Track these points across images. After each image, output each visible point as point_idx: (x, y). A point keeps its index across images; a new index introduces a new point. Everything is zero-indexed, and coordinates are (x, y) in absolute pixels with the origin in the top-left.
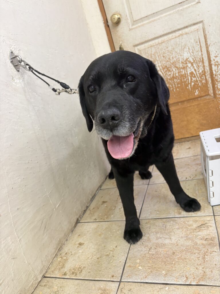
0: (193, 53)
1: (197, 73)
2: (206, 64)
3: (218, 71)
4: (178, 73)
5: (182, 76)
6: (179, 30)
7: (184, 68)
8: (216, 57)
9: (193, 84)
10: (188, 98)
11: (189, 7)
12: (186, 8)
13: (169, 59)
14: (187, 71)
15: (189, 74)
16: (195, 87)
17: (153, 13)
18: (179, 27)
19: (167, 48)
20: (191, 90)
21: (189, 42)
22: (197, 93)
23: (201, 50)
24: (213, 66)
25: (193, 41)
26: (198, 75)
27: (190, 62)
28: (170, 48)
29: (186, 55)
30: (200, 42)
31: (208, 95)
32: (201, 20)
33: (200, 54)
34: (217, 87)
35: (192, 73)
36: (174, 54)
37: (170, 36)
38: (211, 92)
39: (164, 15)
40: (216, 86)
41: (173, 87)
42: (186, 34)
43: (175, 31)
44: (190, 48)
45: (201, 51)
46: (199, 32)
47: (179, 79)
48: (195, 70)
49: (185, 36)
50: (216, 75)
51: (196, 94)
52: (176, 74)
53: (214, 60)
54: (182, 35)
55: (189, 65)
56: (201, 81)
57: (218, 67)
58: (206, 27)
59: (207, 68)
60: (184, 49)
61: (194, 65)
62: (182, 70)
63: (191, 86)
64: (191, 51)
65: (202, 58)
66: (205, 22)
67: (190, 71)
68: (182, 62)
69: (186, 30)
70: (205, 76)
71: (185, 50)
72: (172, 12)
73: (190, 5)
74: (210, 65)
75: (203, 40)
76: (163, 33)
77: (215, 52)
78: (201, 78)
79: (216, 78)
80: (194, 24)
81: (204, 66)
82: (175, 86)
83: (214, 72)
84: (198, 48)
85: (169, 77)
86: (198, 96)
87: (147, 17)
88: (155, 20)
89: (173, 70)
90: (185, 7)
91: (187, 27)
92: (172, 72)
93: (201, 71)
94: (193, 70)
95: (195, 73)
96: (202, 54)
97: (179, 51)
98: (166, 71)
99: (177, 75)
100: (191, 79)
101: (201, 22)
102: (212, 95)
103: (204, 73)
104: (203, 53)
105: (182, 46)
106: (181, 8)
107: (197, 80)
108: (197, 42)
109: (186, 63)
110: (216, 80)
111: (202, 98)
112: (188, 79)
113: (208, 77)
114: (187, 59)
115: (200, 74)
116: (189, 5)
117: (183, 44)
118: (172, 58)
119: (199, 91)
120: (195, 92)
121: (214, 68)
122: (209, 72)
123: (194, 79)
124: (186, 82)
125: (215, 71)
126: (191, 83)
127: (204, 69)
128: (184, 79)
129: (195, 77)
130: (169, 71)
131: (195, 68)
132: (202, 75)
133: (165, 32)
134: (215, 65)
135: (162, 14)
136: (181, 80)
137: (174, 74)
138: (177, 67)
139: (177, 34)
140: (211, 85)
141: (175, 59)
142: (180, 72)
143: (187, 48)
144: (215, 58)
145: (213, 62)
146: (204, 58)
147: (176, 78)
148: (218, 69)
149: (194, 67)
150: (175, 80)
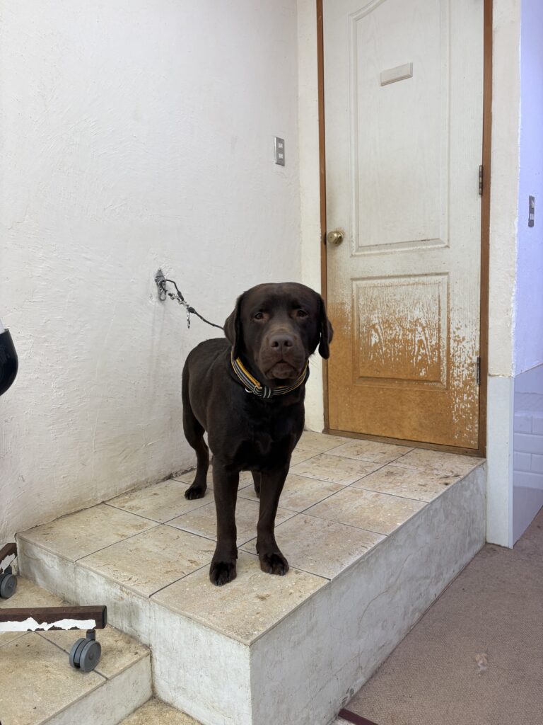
0: (427, 313)
1: (429, 344)
2: (444, 335)
3: (457, 351)
4: (403, 335)
5: (407, 341)
6: (415, 276)
7: (412, 331)
8: (458, 329)
9: (420, 358)
10: (409, 377)
11: (434, 249)
12: (430, 249)
13: (394, 311)
14: (415, 336)
15: (416, 342)
16: (423, 363)
17: (385, 243)
18: (415, 272)
19: (395, 295)
20: (416, 365)
21: (425, 296)
22: (423, 373)
23: (439, 312)
24: (452, 341)
25: (430, 297)
26: (429, 347)
27: (421, 325)
28: (398, 297)
29: (417, 313)
30: (439, 301)
31: (439, 381)
32: (447, 271)
33: (437, 318)
34: (453, 375)
35: (421, 342)
36: (401, 307)
37: (402, 280)
38: (444, 378)
39: (400, 250)
40: (451, 372)
41: (391, 353)
42: (424, 284)
43: (409, 276)
44: (425, 305)
45: (439, 315)
46: (441, 288)
47: (401, 344)
48: (426, 339)
49: (421, 286)
50: (453, 356)
51: (421, 374)
52: (399, 335)
53: (454, 333)
54: (417, 284)
55: (420, 329)
56: (431, 358)
57: (458, 344)
58: (451, 282)
59: (444, 342)
60: (417, 303)
61: (426, 331)
62: (408, 333)
63: (416, 359)
64: (425, 310)
65: (439, 325)
66: (451, 275)
67: (419, 338)
68: (410, 322)
69: (424, 279)
70: (439, 353)
71: (418, 305)
72: (411, 248)
73: (437, 246)
74: (449, 338)
75: (444, 299)
76: (392, 274)
77: (457, 321)
78: (432, 353)
79: (453, 360)
80: (437, 274)
81: (439, 337)
82: (395, 353)
83: (452, 351)
84: (435, 308)
85: (389, 338)
86: (424, 379)
87: (376, 245)
88: (386, 253)
89: (396, 329)
90: (429, 247)
91: (426, 275)
92: (395, 332)
93: (433, 343)
94: (423, 338)
95: (425, 342)
96: (439, 320)
97: (409, 305)
98: (386, 327)
99: (400, 337)
100: (419, 351)
101: (447, 274)
102: (445, 383)
103: (438, 347)
104: (441, 318)
105: (414, 299)
106: (424, 247)
107: (426, 354)
108: (435, 300)
109: (416, 325)
110: (453, 363)
111: (430, 384)
112: (414, 348)
113: (443, 354)
114: (418, 320)
115: (432, 346)
116: (435, 246)
117: (416, 297)
118: (399, 311)
119: (425, 371)
120: (421, 371)
121: (453, 344)
122: (446, 348)
123: (422, 351)
124: (411, 351)
125: (453, 349)
126: (417, 356)
127: (439, 341)
128: (408, 346)
129: (424, 348)
130: (391, 328)
131: (427, 336)
132: (435, 349)
133: (396, 274)
134: (455, 341)
135: (398, 248)
136: (404, 347)
137: (396, 335)
138: (401, 326)
139: (412, 280)
140: (445, 368)
141: (401, 314)
142: (405, 334)
143: (421, 304)
144: (456, 330)
145: (452, 335)
146: (442, 326)
147: (398, 342)
148: (457, 347)
149: (425, 334)
150: (396, 344)
